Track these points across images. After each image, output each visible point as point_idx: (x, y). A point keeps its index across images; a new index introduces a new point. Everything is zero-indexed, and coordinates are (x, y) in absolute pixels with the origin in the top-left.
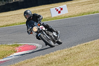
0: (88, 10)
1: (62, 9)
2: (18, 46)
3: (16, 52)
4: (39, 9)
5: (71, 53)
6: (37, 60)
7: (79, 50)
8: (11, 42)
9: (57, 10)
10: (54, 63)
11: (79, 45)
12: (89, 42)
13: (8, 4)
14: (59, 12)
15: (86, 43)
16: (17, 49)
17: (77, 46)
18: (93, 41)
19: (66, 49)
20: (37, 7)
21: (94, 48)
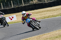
9: (10, 18)
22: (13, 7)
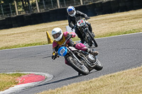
0: (118, 29)
2: (20, 75)
3: (17, 84)
5: (91, 87)
7: (101, 83)
8: (11, 70)
11: (102, 77)
12: (117, 73)
13: (9, 19)
15: (113, 74)
16: (19, 80)
17: (99, 78)
18: (121, 72)
19: (85, 82)
21: (122, 81)
22: (82, 4)
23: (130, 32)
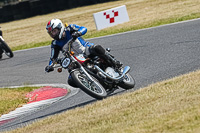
0: (171, 14)
1: (116, 14)
2: (30, 90)
3: (26, 102)
4: (72, 15)
5: (138, 102)
6: (70, 117)
7: (153, 95)
8: (16, 82)
9: (108, 17)
10: (104, 123)
11: (153, 85)
12: (174, 79)
14: (112, 20)
15: (168, 81)
16: (30, 96)
17: (149, 88)
18: (181, 77)
19: (128, 94)
20: (67, 11)
21: (183, 90)
23: (188, 18)
